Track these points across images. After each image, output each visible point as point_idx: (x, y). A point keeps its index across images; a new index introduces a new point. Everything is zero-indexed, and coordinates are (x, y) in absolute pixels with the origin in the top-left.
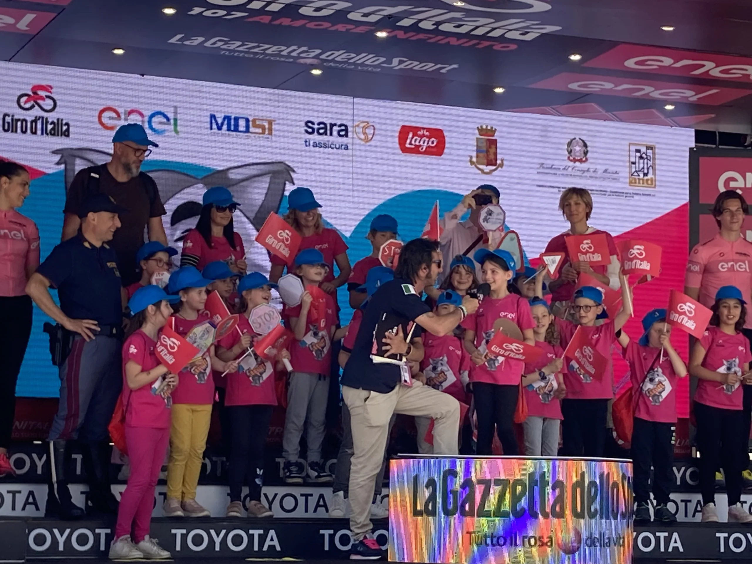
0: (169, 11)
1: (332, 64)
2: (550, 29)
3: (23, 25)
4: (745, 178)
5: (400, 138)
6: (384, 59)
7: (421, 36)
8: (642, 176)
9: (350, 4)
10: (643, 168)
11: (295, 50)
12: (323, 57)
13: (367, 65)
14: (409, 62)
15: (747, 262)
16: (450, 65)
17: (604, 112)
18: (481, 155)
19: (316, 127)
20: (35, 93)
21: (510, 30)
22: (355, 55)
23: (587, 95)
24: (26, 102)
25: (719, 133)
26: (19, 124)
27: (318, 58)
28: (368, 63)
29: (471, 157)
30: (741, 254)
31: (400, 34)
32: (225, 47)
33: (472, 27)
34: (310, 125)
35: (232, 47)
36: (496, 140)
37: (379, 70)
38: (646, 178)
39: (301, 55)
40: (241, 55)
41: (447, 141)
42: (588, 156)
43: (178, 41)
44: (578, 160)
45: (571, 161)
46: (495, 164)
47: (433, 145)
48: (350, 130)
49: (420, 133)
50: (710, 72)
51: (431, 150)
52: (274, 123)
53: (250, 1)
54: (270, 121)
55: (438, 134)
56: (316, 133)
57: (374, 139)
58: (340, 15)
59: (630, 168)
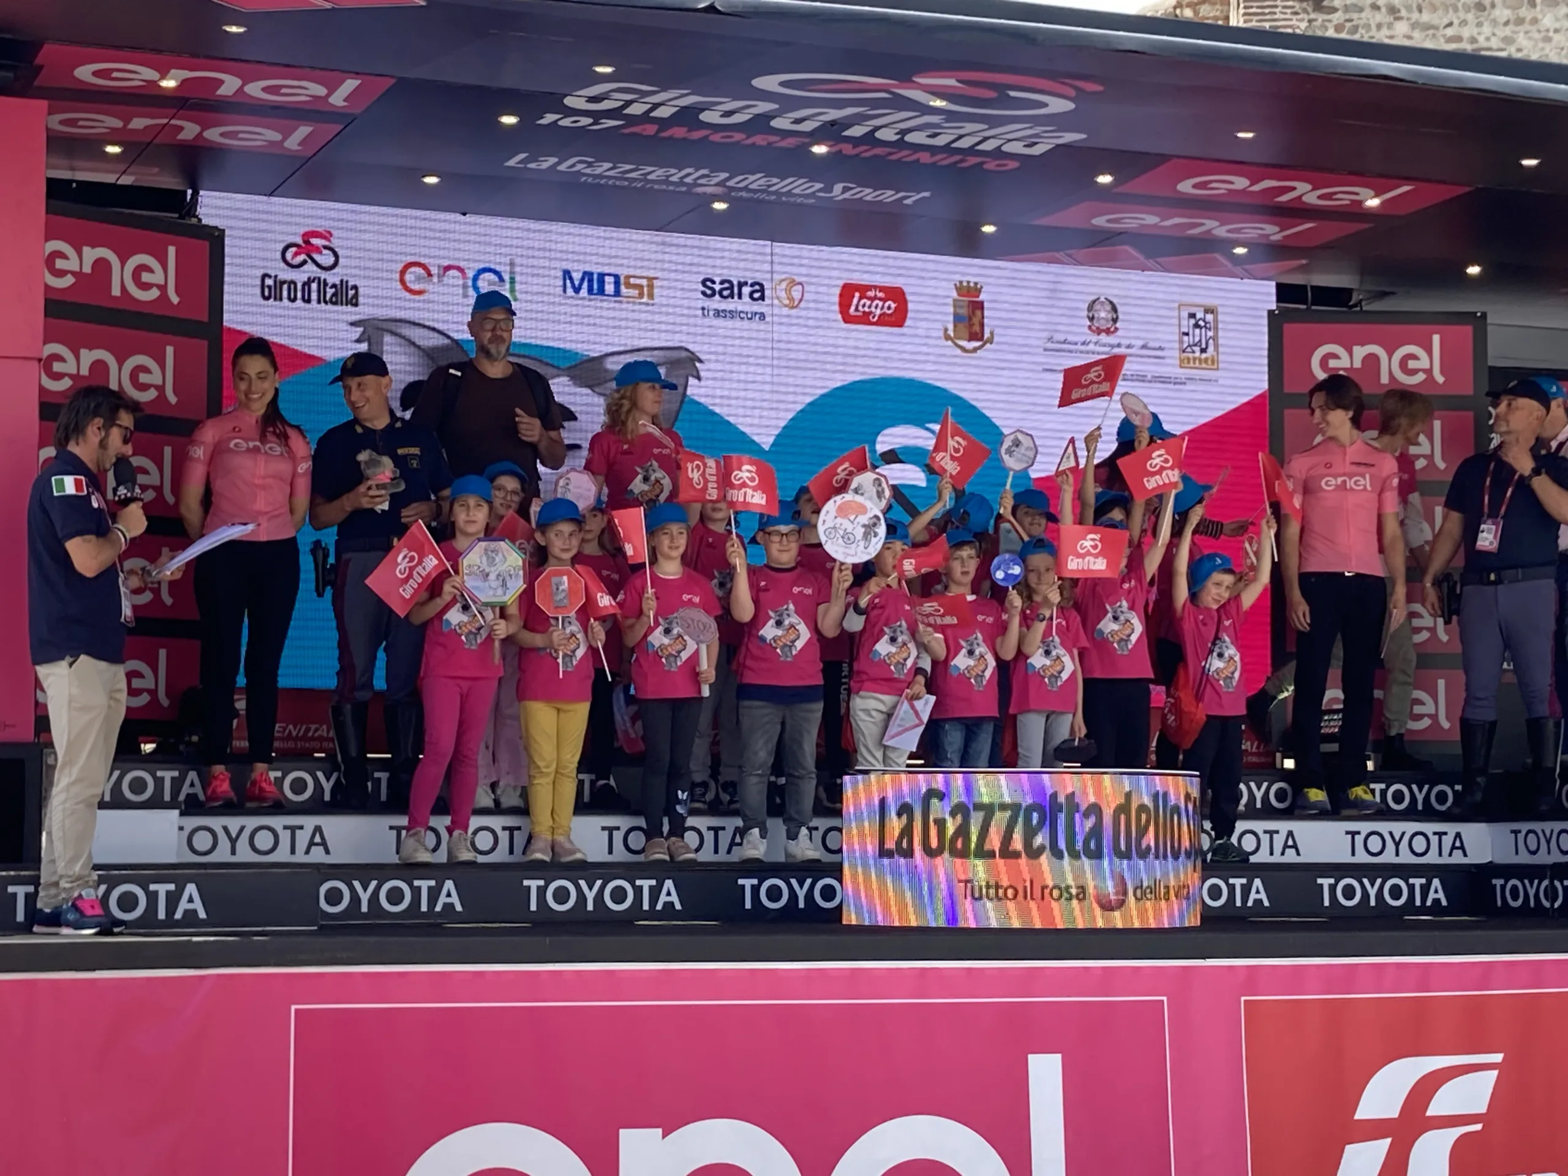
0: (509, 120)
1: (744, 194)
2: (1069, 137)
3: (293, 143)
4: (1351, 354)
5: (841, 304)
6: (822, 185)
8: (1197, 354)
9: (776, 106)
10: (1200, 341)
11: (691, 174)
12: (731, 183)
13: (796, 195)
14: (858, 189)
15: (1368, 476)
16: (919, 193)
17: (1141, 258)
18: (960, 326)
19: (717, 287)
20: (307, 242)
21: (1009, 140)
22: (778, 181)
23: (1121, 233)
24: (293, 258)
25: (1312, 287)
26: (285, 287)
27: (725, 186)
28: (796, 191)
29: (946, 330)
30: (1359, 464)
31: (848, 149)
32: (588, 171)
33: (952, 137)
34: (709, 283)
35: (598, 171)
36: (982, 303)
37: (813, 201)
38: (1204, 356)
39: (700, 181)
40: (610, 182)
41: (910, 306)
42: (1118, 325)
43: (518, 163)
44: (1103, 331)
45: (1093, 331)
46: (981, 339)
47: (890, 312)
48: (767, 293)
49: (871, 294)
50: (1304, 199)
51: (886, 318)
52: (656, 283)
53: (628, 103)
54: (651, 279)
55: (897, 295)
56: (717, 297)
57: (802, 305)
58: (761, 123)
59: (1181, 342)
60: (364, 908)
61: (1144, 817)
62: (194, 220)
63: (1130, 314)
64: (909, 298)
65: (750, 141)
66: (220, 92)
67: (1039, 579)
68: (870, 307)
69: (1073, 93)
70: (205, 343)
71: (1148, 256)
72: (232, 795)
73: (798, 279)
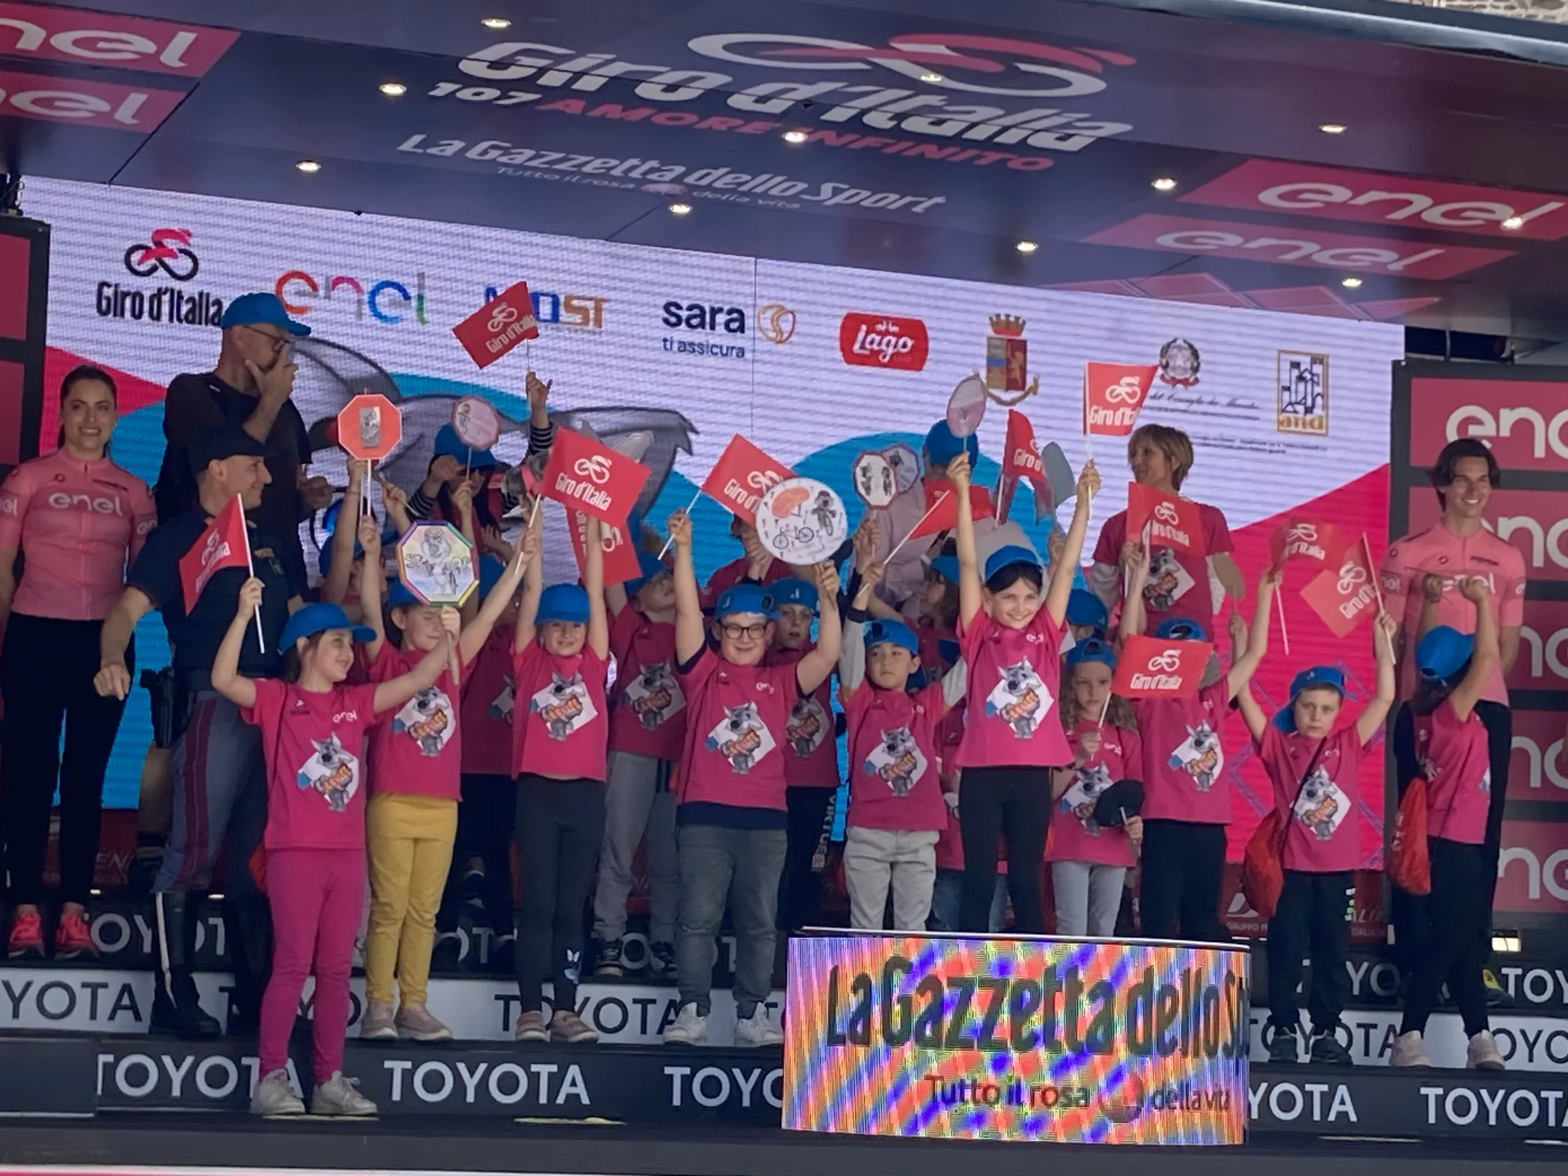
0: (393, 90)
1: (709, 194)
2: (1111, 129)
3: (126, 114)
4: (1497, 419)
5: (842, 339)
6: (805, 186)
7: (870, 141)
8: (1301, 415)
9: (729, 79)
10: (1305, 398)
11: (637, 167)
12: (690, 180)
13: (774, 198)
14: (853, 192)
15: (1491, 576)
16: (930, 198)
17: (1228, 291)
18: (996, 371)
19: (684, 314)
20: (159, 244)
21: (1036, 131)
22: (749, 178)
23: (1195, 257)
24: (140, 263)
25: (1454, 334)
26: (128, 302)
27: (682, 183)
28: (774, 192)
30: (1481, 560)
31: (830, 138)
32: (504, 159)
33: (964, 125)
34: (673, 309)
35: (519, 160)
36: (1024, 342)
37: (797, 206)
38: (1309, 417)
39: (649, 177)
40: (537, 175)
41: (931, 345)
42: (1198, 375)
43: (416, 147)
44: (1180, 381)
45: (1167, 382)
46: (1023, 387)
47: (904, 351)
48: (749, 322)
49: (881, 327)
50: (1424, 216)
51: (900, 359)
52: (605, 305)
53: (542, 71)
54: (599, 302)
55: (915, 329)
56: (683, 326)
57: (793, 338)
58: (714, 100)
59: (1280, 400)
60: (176, 1092)
61: (1168, 1002)
62: (12, 212)
63: (1214, 363)
64: (930, 334)
65: (703, 125)
66: (20, 45)
67: (1091, 694)
68: (880, 344)
69: (1099, 68)
70: (22, 367)
71: (1236, 288)
72: (39, 943)
73: (789, 306)
